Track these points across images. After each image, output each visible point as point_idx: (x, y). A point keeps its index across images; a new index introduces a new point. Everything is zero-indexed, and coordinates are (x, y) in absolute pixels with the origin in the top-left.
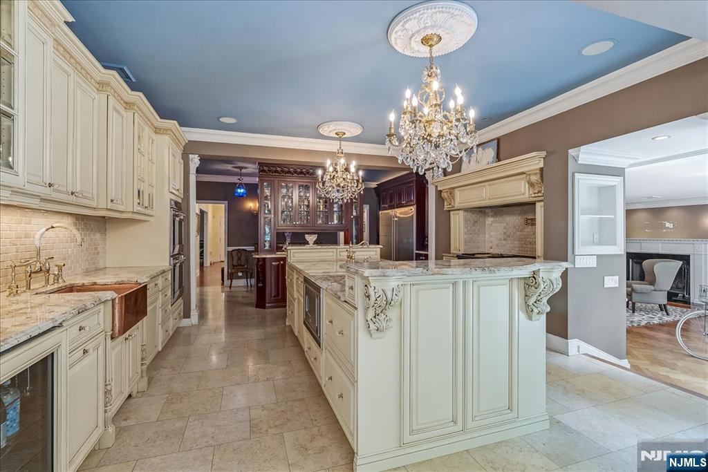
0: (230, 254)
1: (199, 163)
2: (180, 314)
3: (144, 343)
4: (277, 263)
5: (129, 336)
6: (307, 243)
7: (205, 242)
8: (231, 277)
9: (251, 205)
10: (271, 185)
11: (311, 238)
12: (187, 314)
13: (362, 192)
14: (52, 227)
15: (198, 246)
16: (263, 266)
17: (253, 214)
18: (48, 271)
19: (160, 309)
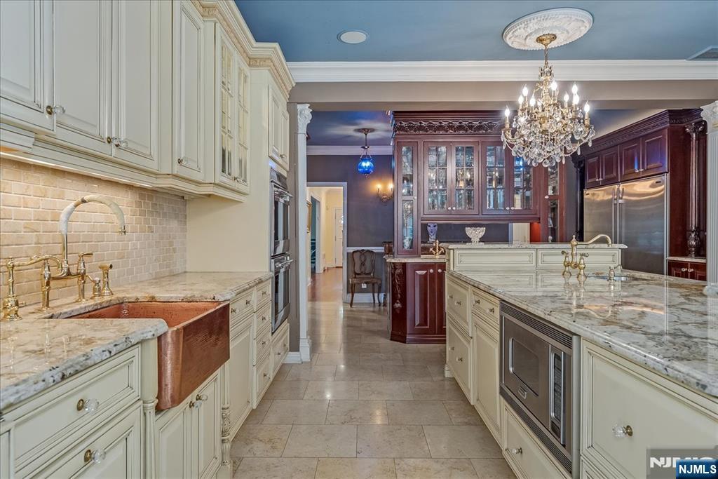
0: (351, 257)
1: (310, 117)
2: (285, 345)
3: (226, 406)
4: (425, 272)
5: (199, 398)
6: (468, 240)
7: (317, 241)
8: (352, 289)
9: (380, 186)
10: (413, 148)
11: (475, 234)
12: (295, 347)
13: (590, 145)
14: (84, 201)
15: (309, 246)
16: (403, 276)
17: (381, 200)
18: (83, 276)
19: (255, 342)
